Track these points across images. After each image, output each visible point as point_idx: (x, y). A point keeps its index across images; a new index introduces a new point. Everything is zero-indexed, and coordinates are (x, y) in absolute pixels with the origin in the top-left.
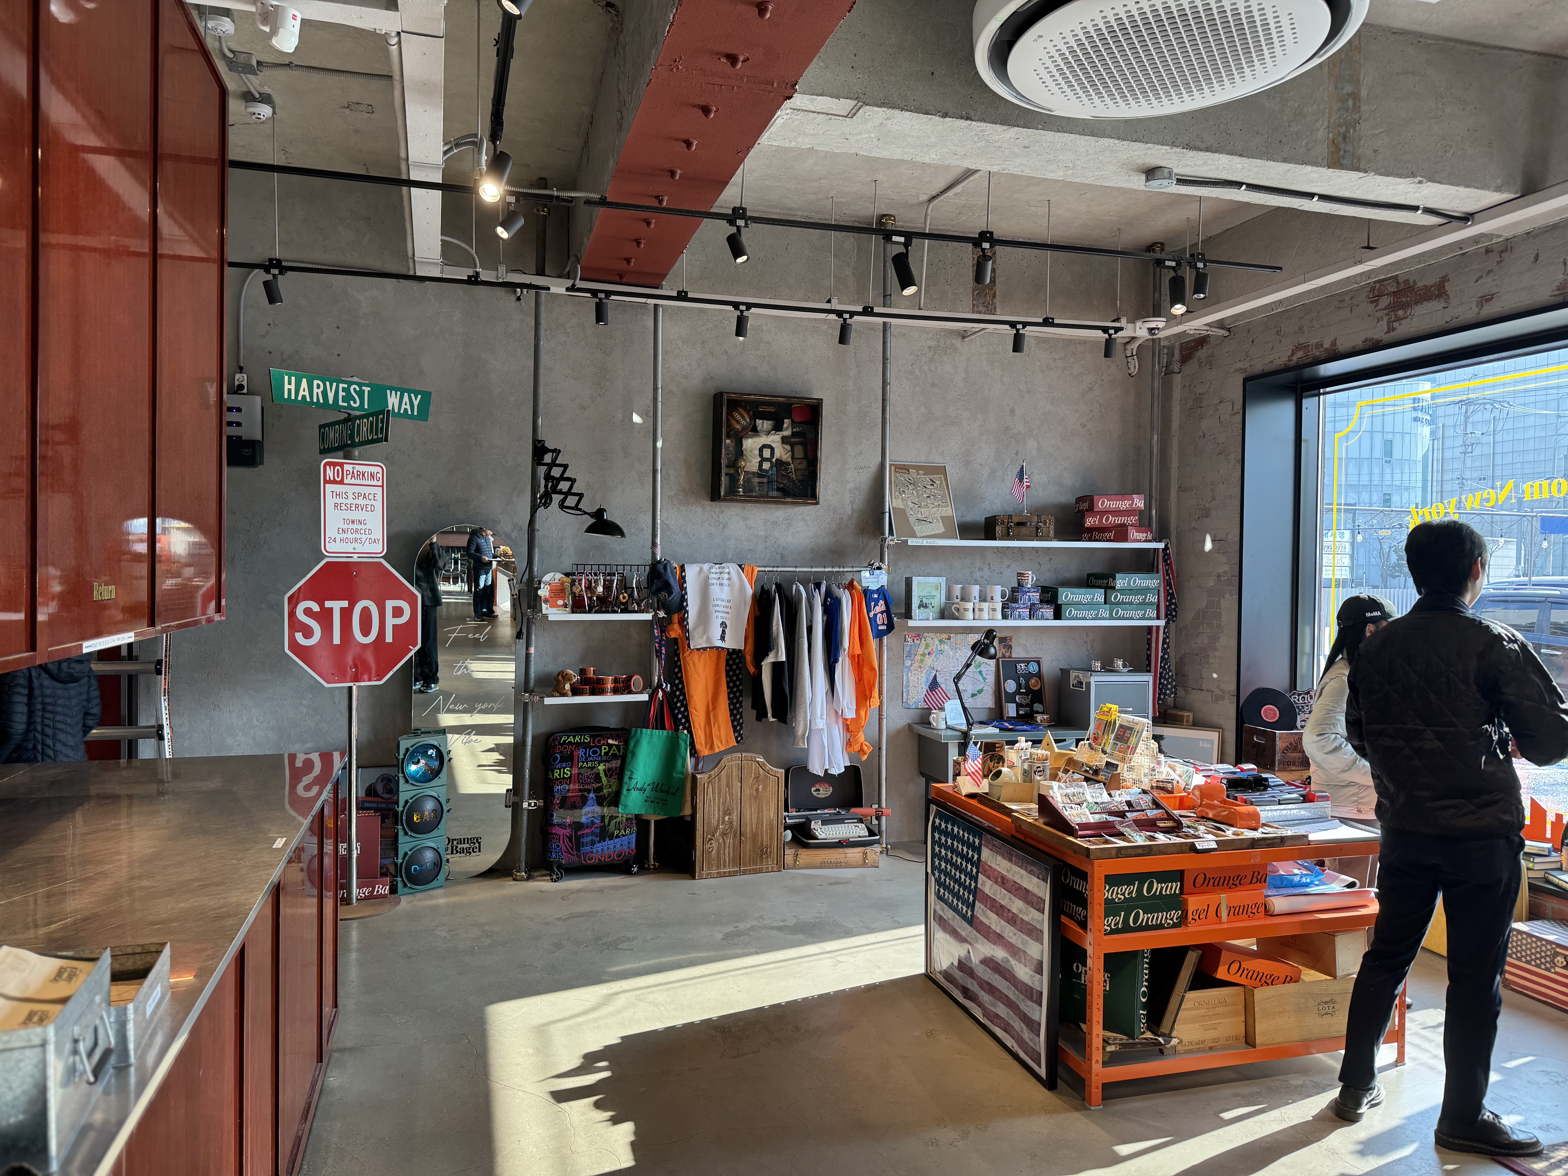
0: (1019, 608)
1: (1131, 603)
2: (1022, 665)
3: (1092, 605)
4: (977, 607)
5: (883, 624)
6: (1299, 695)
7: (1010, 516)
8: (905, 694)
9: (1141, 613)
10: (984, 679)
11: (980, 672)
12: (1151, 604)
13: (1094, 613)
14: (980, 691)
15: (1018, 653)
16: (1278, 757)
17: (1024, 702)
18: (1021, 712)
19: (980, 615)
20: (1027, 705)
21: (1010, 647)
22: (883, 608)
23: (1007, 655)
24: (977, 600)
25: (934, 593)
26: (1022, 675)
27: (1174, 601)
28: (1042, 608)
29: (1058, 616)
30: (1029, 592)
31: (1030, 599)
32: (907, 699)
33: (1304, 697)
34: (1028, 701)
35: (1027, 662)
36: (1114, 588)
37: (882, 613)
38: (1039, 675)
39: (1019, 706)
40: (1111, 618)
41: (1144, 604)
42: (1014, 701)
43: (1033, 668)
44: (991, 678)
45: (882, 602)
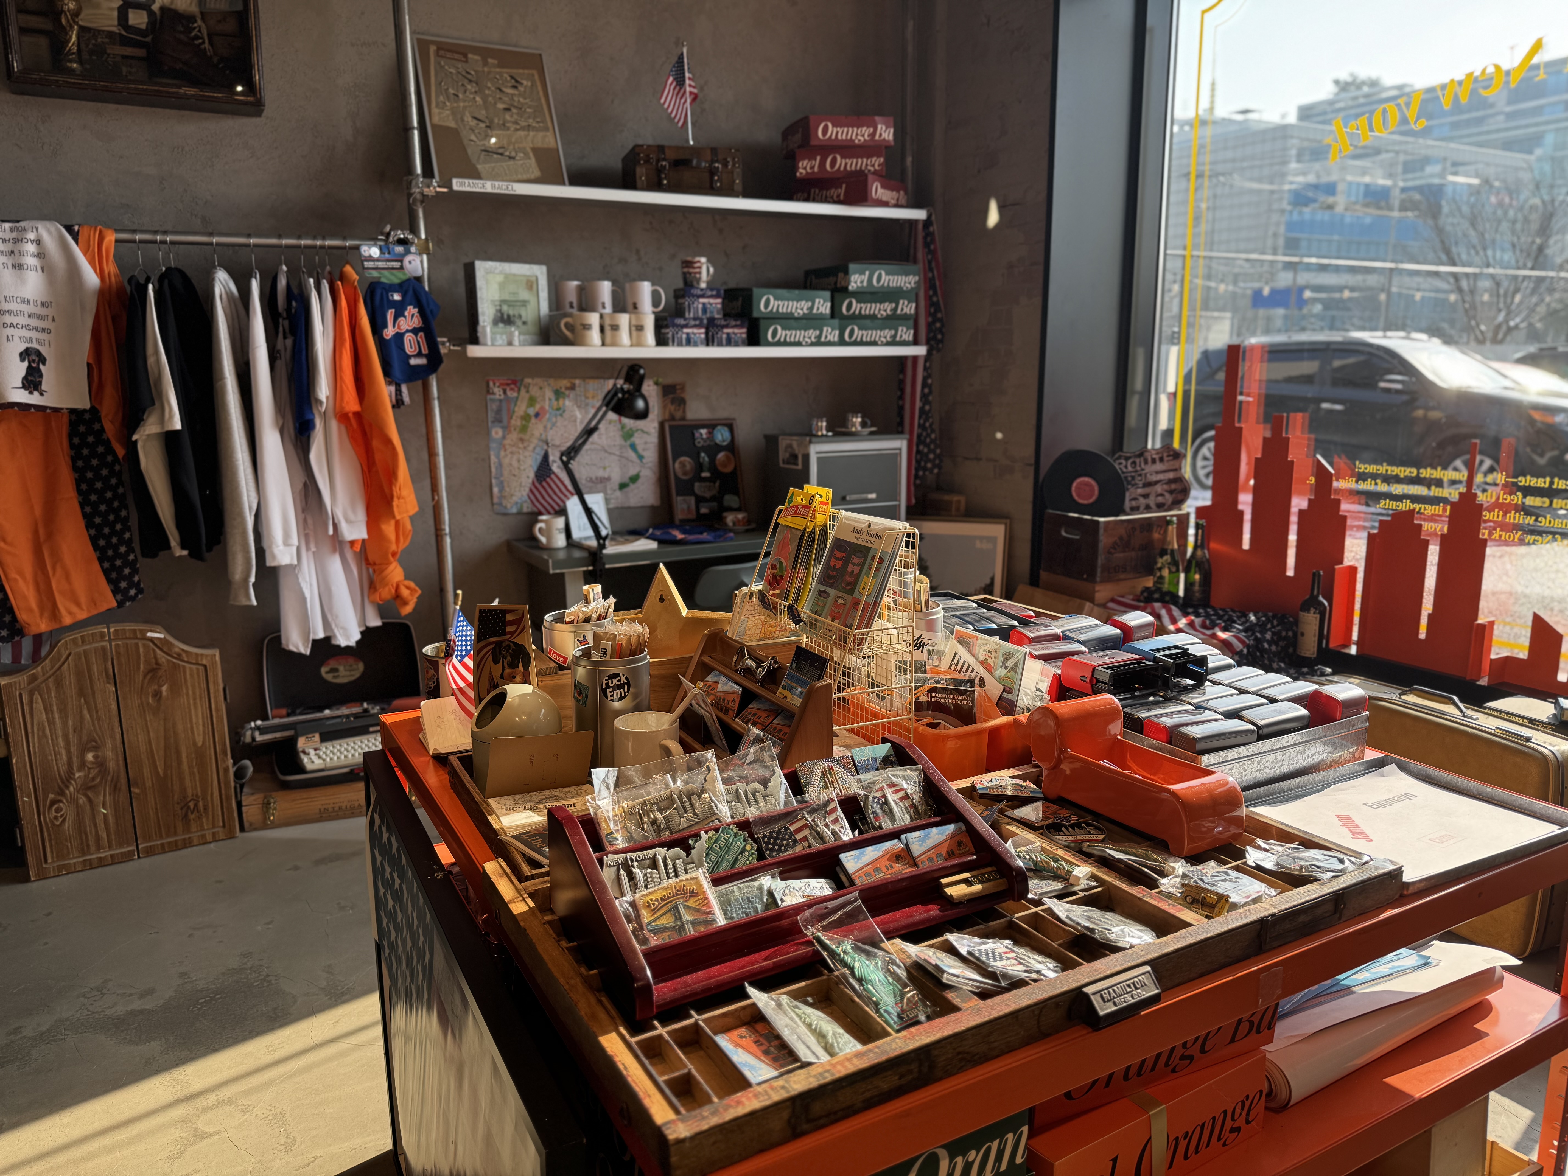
0: (686, 326)
1: (873, 317)
2: (704, 431)
3: (810, 321)
4: (607, 322)
5: (419, 354)
6: (1127, 459)
7: (661, 148)
8: (496, 490)
9: (888, 333)
10: (641, 457)
11: (633, 447)
12: (905, 318)
13: (813, 334)
14: (634, 479)
15: (696, 411)
16: (1101, 560)
17: (708, 495)
18: (703, 511)
19: (614, 337)
20: (713, 499)
21: (682, 402)
22: (416, 322)
23: (678, 415)
24: (608, 309)
25: (524, 295)
26: (705, 449)
27: (939, 315)
28: (727, 326)
29: (754, 339)
30: (703, 296)
31: (705, 310)
32: (502, 497)
33: (1134, 463)
34: (714, 492)
35: (711, 426)
36: (845, 290)
37: (415, 331)
38: (732, 447)
39: (699, 500)
40: (842, 342)
41: (893, 320)
42: (692, 493)
43: (722, 436)
44: (651, 455)
45: (411, 310)
